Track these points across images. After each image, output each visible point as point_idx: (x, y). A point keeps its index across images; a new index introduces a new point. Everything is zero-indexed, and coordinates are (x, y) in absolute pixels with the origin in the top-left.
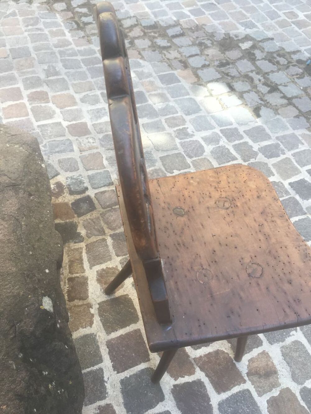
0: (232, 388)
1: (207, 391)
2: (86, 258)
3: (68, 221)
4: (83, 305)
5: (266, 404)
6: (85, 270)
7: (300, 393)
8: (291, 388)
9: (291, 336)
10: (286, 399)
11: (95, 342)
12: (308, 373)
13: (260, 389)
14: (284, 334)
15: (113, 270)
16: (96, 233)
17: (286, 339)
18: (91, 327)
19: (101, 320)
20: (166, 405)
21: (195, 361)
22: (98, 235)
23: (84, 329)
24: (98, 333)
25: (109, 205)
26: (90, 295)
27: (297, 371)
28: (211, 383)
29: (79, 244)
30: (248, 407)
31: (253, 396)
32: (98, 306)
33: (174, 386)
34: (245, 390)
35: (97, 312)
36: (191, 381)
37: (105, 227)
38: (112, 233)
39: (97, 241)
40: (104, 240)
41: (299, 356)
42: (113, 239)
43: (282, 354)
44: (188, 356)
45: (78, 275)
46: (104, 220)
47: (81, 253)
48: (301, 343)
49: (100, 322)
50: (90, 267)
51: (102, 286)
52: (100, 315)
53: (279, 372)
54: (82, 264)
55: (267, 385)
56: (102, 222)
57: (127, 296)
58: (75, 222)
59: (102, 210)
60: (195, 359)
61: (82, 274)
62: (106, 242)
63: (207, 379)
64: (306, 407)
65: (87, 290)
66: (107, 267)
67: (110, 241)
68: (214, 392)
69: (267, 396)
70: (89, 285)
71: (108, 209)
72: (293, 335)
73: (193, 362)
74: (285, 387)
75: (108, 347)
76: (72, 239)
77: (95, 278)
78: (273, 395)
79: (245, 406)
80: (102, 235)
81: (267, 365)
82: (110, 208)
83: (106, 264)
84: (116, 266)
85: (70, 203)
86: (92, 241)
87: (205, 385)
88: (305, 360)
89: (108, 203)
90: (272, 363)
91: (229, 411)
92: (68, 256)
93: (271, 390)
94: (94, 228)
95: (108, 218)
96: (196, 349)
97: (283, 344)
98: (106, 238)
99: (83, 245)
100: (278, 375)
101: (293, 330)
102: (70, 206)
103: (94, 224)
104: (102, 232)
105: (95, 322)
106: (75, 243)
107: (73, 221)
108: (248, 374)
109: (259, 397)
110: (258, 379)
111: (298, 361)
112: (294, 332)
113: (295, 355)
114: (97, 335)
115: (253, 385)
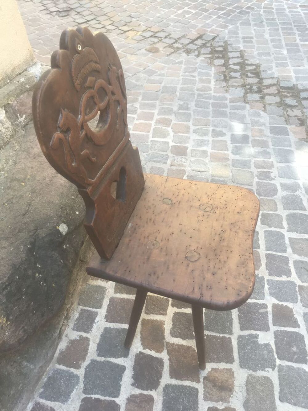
0: (185, 380)
1: (162, 370)
9: (265, 371)
11: (103, 293)
13: (208, 395)
14: (259, 366)
17: (258, 371)
18: (107, 282)
20: (126, 362)
21: (167, 344)
27: (252, 401)
28: (170, 367)
30: (189, 402)
31: (198, 396)
33: (140, 352)
34: (194, 388)
36: (154, 356)
41: (263, 391)
43: (247, 380)
44: (164, 338)
48: (272, 382)
53: (234, 392)
55: (217, 396)
60: (168, 343)
63: (169, 362)
68: (168, 374)
72: (268, 372)
73: (165, 344)
74: (233, 407)
75: (110, 301)
78: (217, 406)
79: (187, 399)
81: (227, 381)
87: (164, 365)
88: (266, 396)
90: (233, 383)
91: (171, 395)
93: (218, 402)
96: (173, 337)
97: (254, 373)
100: (233, 394)
101: (270, 368)
108: (205, 378)
109: (203, 401)
110: (211, 387)
111: (259, 394)
112: (270, 370)
113: (259, 387)
114: (108, 290)
115: (204, 388)
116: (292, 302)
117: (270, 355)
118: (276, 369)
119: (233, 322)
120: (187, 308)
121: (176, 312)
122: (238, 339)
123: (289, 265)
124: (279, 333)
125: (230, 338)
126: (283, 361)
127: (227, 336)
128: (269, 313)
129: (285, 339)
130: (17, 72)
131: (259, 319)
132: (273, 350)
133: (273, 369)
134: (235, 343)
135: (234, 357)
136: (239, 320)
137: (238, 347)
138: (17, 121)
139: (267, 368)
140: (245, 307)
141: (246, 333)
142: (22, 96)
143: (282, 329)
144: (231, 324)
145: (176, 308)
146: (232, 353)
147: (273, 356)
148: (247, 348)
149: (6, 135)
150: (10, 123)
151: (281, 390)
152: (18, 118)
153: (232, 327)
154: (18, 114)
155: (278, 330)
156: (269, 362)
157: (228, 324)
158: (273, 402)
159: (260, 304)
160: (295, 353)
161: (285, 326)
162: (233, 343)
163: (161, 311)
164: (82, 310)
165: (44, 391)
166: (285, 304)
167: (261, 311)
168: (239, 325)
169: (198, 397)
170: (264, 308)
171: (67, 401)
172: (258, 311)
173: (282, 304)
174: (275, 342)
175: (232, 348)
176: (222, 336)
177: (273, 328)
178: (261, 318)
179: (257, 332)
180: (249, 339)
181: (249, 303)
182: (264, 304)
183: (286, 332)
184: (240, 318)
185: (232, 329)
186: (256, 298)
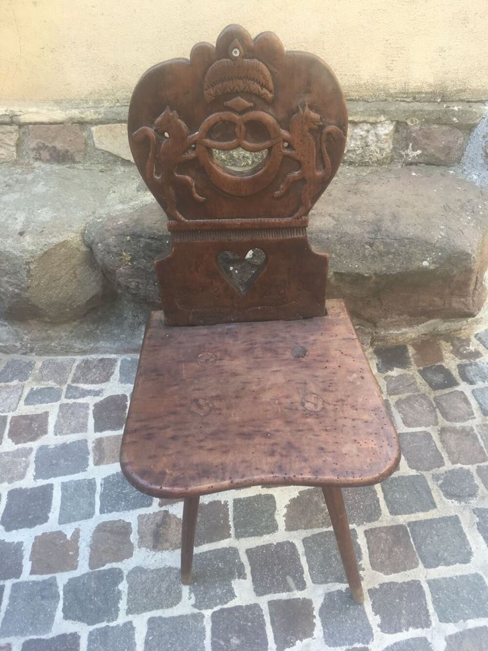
3: (412, 360)
5: (127, 521)
7: (120, 569)
8: (129, 560)
9: (190, 593)
10: (121, 546)
12: (136, 593)
13: (145, 519)
16: (392, 386)
22: (388, 388)
25: (442, 405)
27: (144, 577)
29: (376, 368)
30: (134, 498)
31: (143, 508)
34: (151, 503)
38: (390, 402)
41: (160, 591)
46: (414, 396)
48: (175, 605)
53: (154, 552)
55: (146, 530)
56: (411, 394)
58: (410, 367)
59: (432, 397)
64: (102, 568)
69: (135, 527)
71: (434, 403)
72: (190, 598)
74: (134, 553)
76: (383, 362)
78: (133, 533)
80: (387, 391)
81: (167, 541)
82: (435, 406)
85: (444, 364)
86: (379, 381)
88: (153, 597)
89: (444, 404)
90: (167, 549)
93: (139, 533)
94: (400, 385)
95: (417, 401)
100: (151, 551)
101: (196, 601)
102: (437, 362)
103: (405, 385)
104: (393, 393)
106: (377, 365)
107: (411, 365)
108: (166, 512)
109: (138, 515)
110: (156, 522)
111: (154, 586)
112: (193, 601)
113: (164, 585)
115: (154, 513)
116: (324, 634)
117: (216, 600)
118: (196, 611)
119: (256, 538)
122: (230, 547)
123: (411, 629)
124: (257, 613)
125: (229, 536)
126: (210, 621)
127: (232, 531)
128: (291, 593)
129: (250, 624)
130: (465, 97)
131: (273, 577)
132: (226, 603)
133: (195, 606)
134: (224, 544)
135: (202, 545)
136: (263, 545)
137: (218, 550)
138: (404, 151)
139: (195, 595)
140: (289, 554)
141: (244, 559)
142: (436, 126)
143: (267, 619)
144: (252, 535)
146: (207, 542)
147: (216, 605)
148: (220, 562)
149: (372, 155)
150: (391, 146)
151: (165, 619)
152: (407, 148)
153: (248, 536)
154: (411, 144)
155: (262, 610)
156: (205, 598)
157: (252, 530)
158: (146, 609)
159: (303, 578)
160: (227, 641)
161: (273, 623)
162: (222, 541)
165: (128, 362)
166: (317, 621)
167: (290, 580)
168: (254, 547)
169: (141, 507)
170: (296, 586)
171: (122, 382)
172: (289, 574)
173: (315, 617)
174: (241, 607)
175: (215, 541)
176: (230, 525)
177: (263, 602)
178: (277, 581)
179: (249, 576)
180: (235, 564)
181: (299, 559)
182: (305, 585)
183: (262, 626)
184: (267, 547)
185: (245, 537)
186: (311, 569)
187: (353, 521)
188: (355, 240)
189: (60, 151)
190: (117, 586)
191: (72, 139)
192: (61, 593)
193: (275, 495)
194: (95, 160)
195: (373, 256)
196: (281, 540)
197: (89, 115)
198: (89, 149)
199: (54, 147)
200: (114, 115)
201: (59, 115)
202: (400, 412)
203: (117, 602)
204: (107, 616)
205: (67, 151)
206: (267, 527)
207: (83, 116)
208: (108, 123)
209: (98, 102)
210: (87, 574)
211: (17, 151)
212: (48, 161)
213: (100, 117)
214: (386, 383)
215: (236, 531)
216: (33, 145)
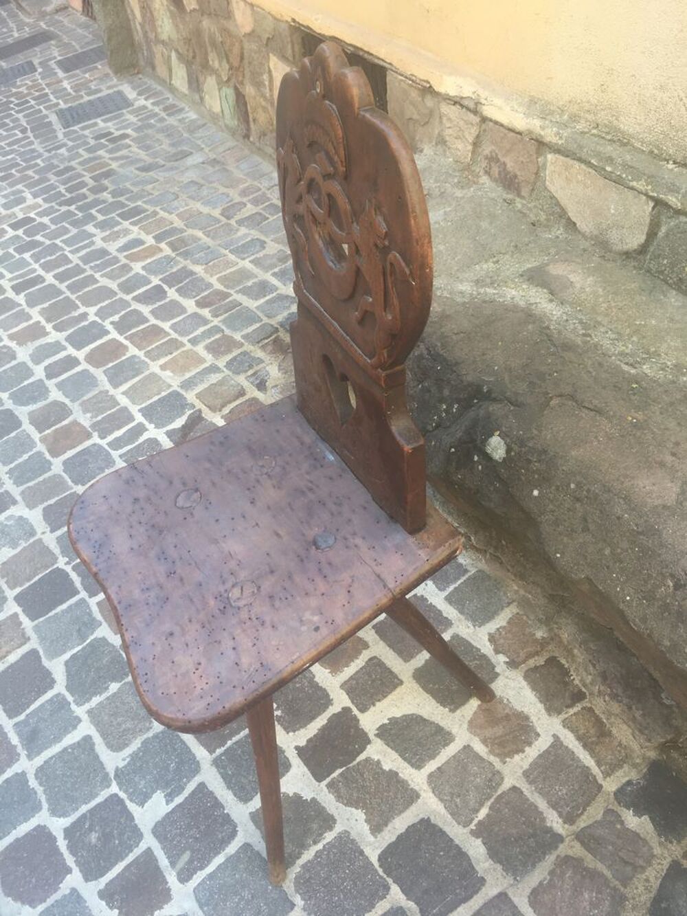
2: (581, 757)
4: (524, 662)
6: (564, 726)
9: (130, 755)
11: (471, 617)
12: (110, 704)
14: (141, 754)
15: (506, 750)
16: (600, 832)
17: (139, 746)
18: (490, 634)
19: (479, 650)
22: (590, 826)
23: (498, 626)
24: (472, 631)
26: (524, 683)
29: (619, 785)
32: (498, 670)
35: (493, 661)
37: (590, 861)
38: (561, 846)
39: (584, 810)
40: (569, 819)
42: (549, 830)
45: (572, 711)
46: (606, 882)
47: (599, 764)
48: (112, 750)
49: (479, 647)
50: (558, 737)
51: (512, 709)
52: (484, 657)
54: (579, 738)
56: (608, 873)
57: (452, 707)
58: (671, 842)
61: (563, 716)
62: (560, 815)
65: (533, 689)
66: (523, 751)
67: (554, 821)
70: (537, 700)
72: (124, 760)
75: (446, 618)
76: (644, 789)
77: (533, 719)
83: (530, 760)
84: (505, 763)
86: (594, 805)
88: (112, 722)
92: (620, 744)
95: (599, 892)
98: (566, 826)
99: (611, 785)
101: (122, 768)
103: (622, 854)
104: (586, 841)
105: (488, 644)
106: (629, 783)
107: (679, 842)
112: (122, 765)
113: (129, 725)
114: (472, 627)
117: (131, 788)
118: (112, 775)
119: (223, 784)
120: (319, 730)
121: (330, 707)
122: (198, 762)
124: (132, 842)
125: (211, 751)
126: (106, 797)
128: (170, 869)
129: (117, 842)
131: (181, 835)
132: (131, 800)
133: (117, 770)
134: (200, 752)
136: (216, 798)
137: (190, 750)
139: (128, 762)
140: (220, 836)
141: (191, 787)
143: (131, 858)
144: (225, 777)
145: (336, 712)
147: (126, 792)
148: (176, 763)
151: (94, 750)
153: (220, 773)
155: (137, 846)
156: (129, 775)
157: (230, 773)
158: (98, 725)
159: (196, 873)
160: (91, 829)
161: (127, 868)
162: (203, 748)
163: (354, 682)
164: (466, 571)
167: (186, 856)
168: (211, 789)
170: (182, 870)
172: (193, 851)
174: (132, 819)
176: (226, 744)
177: (149, 841)
178: (178, 842)
179: (172, 806)
180: (180, 779)
181: (219, 853)
182: (187, 881)
183: (121, 858)
184: (218, 805)
185: (218, 770)
186: (211, 876)
187: (307, 898)
188: (660, 555)
189: (509, 173)
190: (112, 682)
191: (524, 161)
192: (88, 641)
193: (293, 771)
194: (540, 204)
195: (666, 607)
196: (234, 816)
197: (550, 135)
198: (538, 184)
199: (504, 164)
200: (575, 146)
201: (519, 121)
202: (552, 873)
203: (95, 694)
204: (79, 696)
205: (516, 176)
206: (243, 788)
207: (542, 133)
208: (567, 156)
209: (574, 118)
210: (114, 646)
211: (473, 152)
212: (495, 180)
213: (560, 142)
214: (599, 817)
215: (222, 755)
216: (487, 152)
